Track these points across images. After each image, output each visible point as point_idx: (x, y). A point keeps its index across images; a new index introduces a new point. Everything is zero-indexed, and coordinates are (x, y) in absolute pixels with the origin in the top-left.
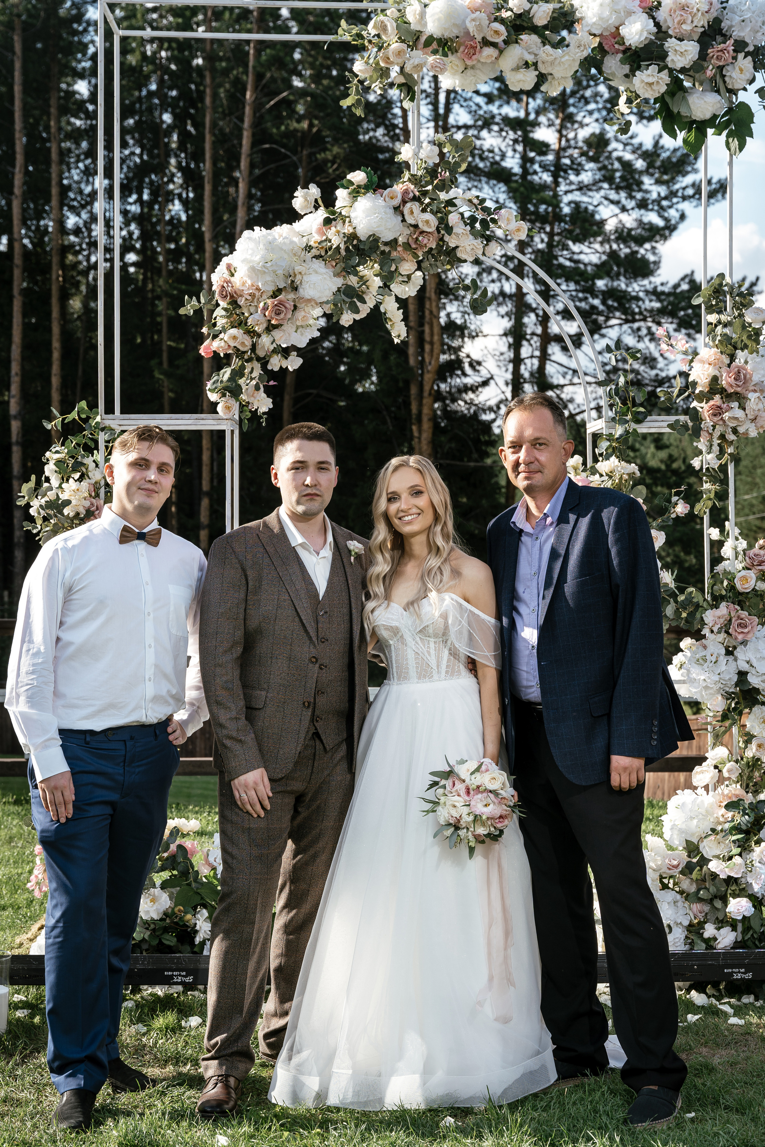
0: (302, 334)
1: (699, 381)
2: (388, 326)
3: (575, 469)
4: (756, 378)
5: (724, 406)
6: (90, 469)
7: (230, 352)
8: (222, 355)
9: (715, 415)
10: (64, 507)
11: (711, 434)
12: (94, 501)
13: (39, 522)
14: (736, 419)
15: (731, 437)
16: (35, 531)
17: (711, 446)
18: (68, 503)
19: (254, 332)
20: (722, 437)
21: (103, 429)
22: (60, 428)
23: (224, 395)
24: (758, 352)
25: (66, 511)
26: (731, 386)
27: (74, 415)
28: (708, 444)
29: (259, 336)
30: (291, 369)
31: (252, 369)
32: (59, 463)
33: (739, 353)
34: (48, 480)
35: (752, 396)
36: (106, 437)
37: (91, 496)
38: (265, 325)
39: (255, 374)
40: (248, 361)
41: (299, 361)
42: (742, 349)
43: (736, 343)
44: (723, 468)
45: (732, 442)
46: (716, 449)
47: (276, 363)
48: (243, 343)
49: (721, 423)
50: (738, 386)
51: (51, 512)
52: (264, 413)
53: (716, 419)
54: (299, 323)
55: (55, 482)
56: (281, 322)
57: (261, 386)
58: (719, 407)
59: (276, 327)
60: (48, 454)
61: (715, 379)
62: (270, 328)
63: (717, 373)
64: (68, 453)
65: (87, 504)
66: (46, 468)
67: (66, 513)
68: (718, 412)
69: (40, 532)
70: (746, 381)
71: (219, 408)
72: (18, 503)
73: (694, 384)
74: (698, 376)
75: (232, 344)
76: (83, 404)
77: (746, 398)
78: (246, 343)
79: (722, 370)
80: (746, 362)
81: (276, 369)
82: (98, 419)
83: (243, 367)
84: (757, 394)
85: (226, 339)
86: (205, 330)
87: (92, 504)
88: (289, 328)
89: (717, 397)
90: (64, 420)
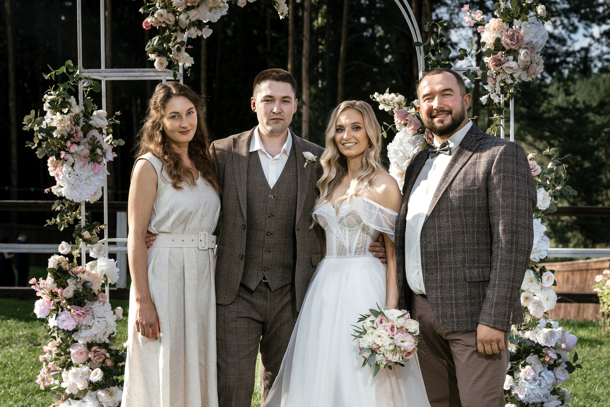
0: (215, 13)
1: (487, 42)
2: (275, 7)
3: (399, 104)
4: (527, 39)
5: (502, 59)
6: (73, 106)
7: (164, 25)
8: (158, 27)
9: (497, 65)
10: (54, 131)
11: (495, 79)
12: (74, 127)
13: (36, 141)
14: (511, 68)
15: (509, 81)
16: (33, 148)
17: (495, 87)
18: (55, 128)
19: (177, 11)
20: (503, 81)
21: (80, 79)
22: (54, 79)
23: (159, 56)
24: (527, 20)
25: (55, 134)
26: (508, 44)
27: (63, 69)
28: (493, 86)
29: (180, 13)
30: (205, 37)
31: (176, 38)
32: (52, 102)
33: (515, 20)
34: (45, 113)
35: (522, 52)
36: (85, 85)
37: (71, 123)
38: (184, 7)
39: (179, 40)
40: (174, 31)
41: (210, 32)
42: (517, 19)
43: (513, 14)
44: (507, 104)
45: (511, 84)
46: (498, 89)
47: (194, 33)
48: (168, 19)
49: (501, 71)
50: (514, 45)
51: (44, 135)
52: (189, 67)
53: (497, 68)
54: (211, 5)
55: (49, 114)
56: (193, 4)
57: (183, 49)
58: (499, 60)
59: (193, 7)
60: (46, 96)
61: (498, 40)
62: (188, 9)
63: (499, 36)
64: (58, 95)
65: (69, 129)
66: (44, 105)
67: (55, 136)
68: (499, 63)
69: (37, 148)
70: (518, 41)
71: (156, 64)
72: (24, 129)
73: (484, 44)
74: (487, 38)
75: (162, 20)
76: (70, 62)
77: (519, 54)
78: (171, 19)
79: (502, 34)
80: (520, 27)
81: (194, 37)
82: (78, 72)
83: (170, 36)
84: (526, 50)
85: (156, 17)
86: (141, 10)
87: (72, 129)
88: (203, 9)
89: (500, 53)
90: (56, 72)
